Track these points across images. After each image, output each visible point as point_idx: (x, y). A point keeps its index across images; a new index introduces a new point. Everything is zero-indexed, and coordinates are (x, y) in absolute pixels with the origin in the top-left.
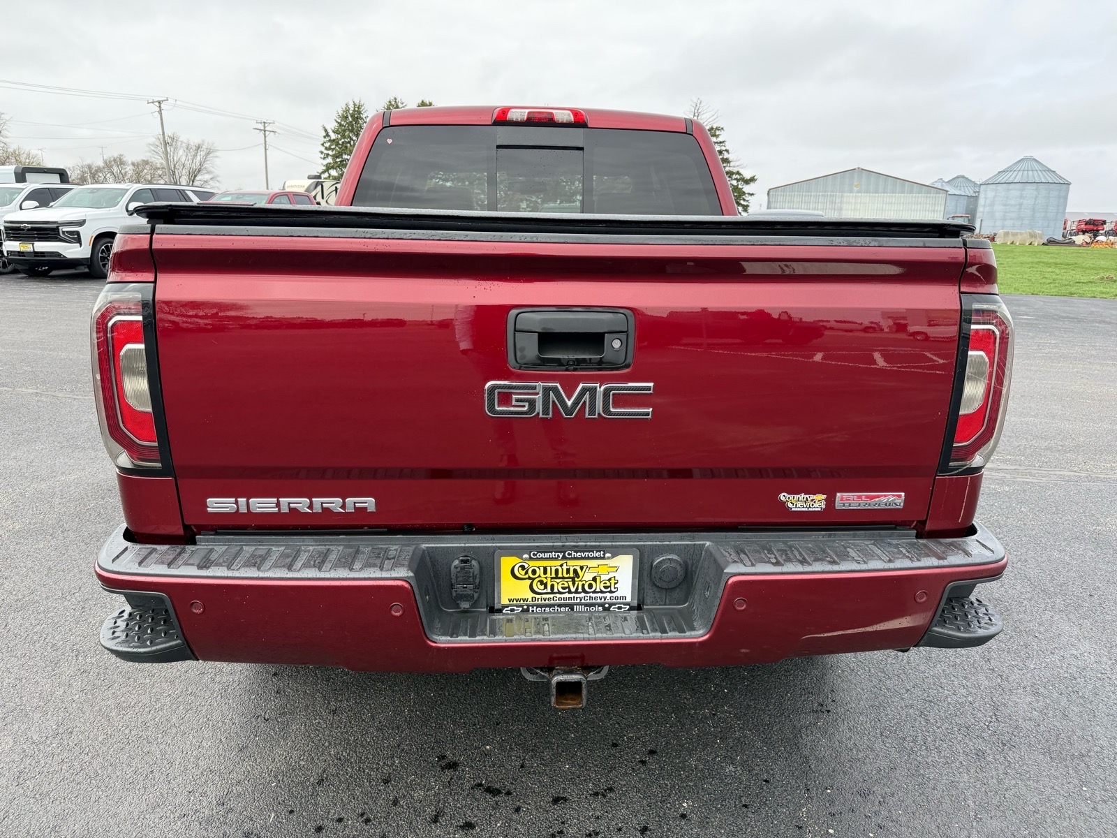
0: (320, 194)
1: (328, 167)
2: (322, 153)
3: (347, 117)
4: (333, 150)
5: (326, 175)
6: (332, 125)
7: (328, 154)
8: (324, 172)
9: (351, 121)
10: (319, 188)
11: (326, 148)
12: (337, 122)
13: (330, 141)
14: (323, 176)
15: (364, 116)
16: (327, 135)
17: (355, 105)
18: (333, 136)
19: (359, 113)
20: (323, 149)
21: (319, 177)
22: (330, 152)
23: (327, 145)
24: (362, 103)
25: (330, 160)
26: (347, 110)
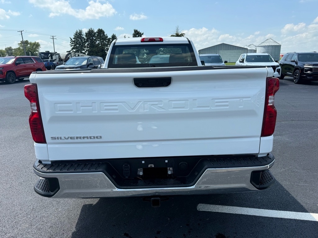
0: (70, 56)
1: (73, 49)
2: (70, 45)
3: (77, 34)
4: (73, 44)
5: (72, 51)
6: (73, 37)
7: (72, 45)
8: (71, 50)
9: (78, 35)
10: (70, 55)
11: (72, 44)
12: (74, 36)
13: (73, 41)
14: (71, 51)
15: (82, 34)
16: (71, 40)
17: (79, 30)
18: (73, 40)
19: (81, 33)
20: (71, 44)
21: (70, 51)
22: (73, 45)
23: (72, 43)
24: (82, 30)
25: (72, 47)
26: (77, 32)
